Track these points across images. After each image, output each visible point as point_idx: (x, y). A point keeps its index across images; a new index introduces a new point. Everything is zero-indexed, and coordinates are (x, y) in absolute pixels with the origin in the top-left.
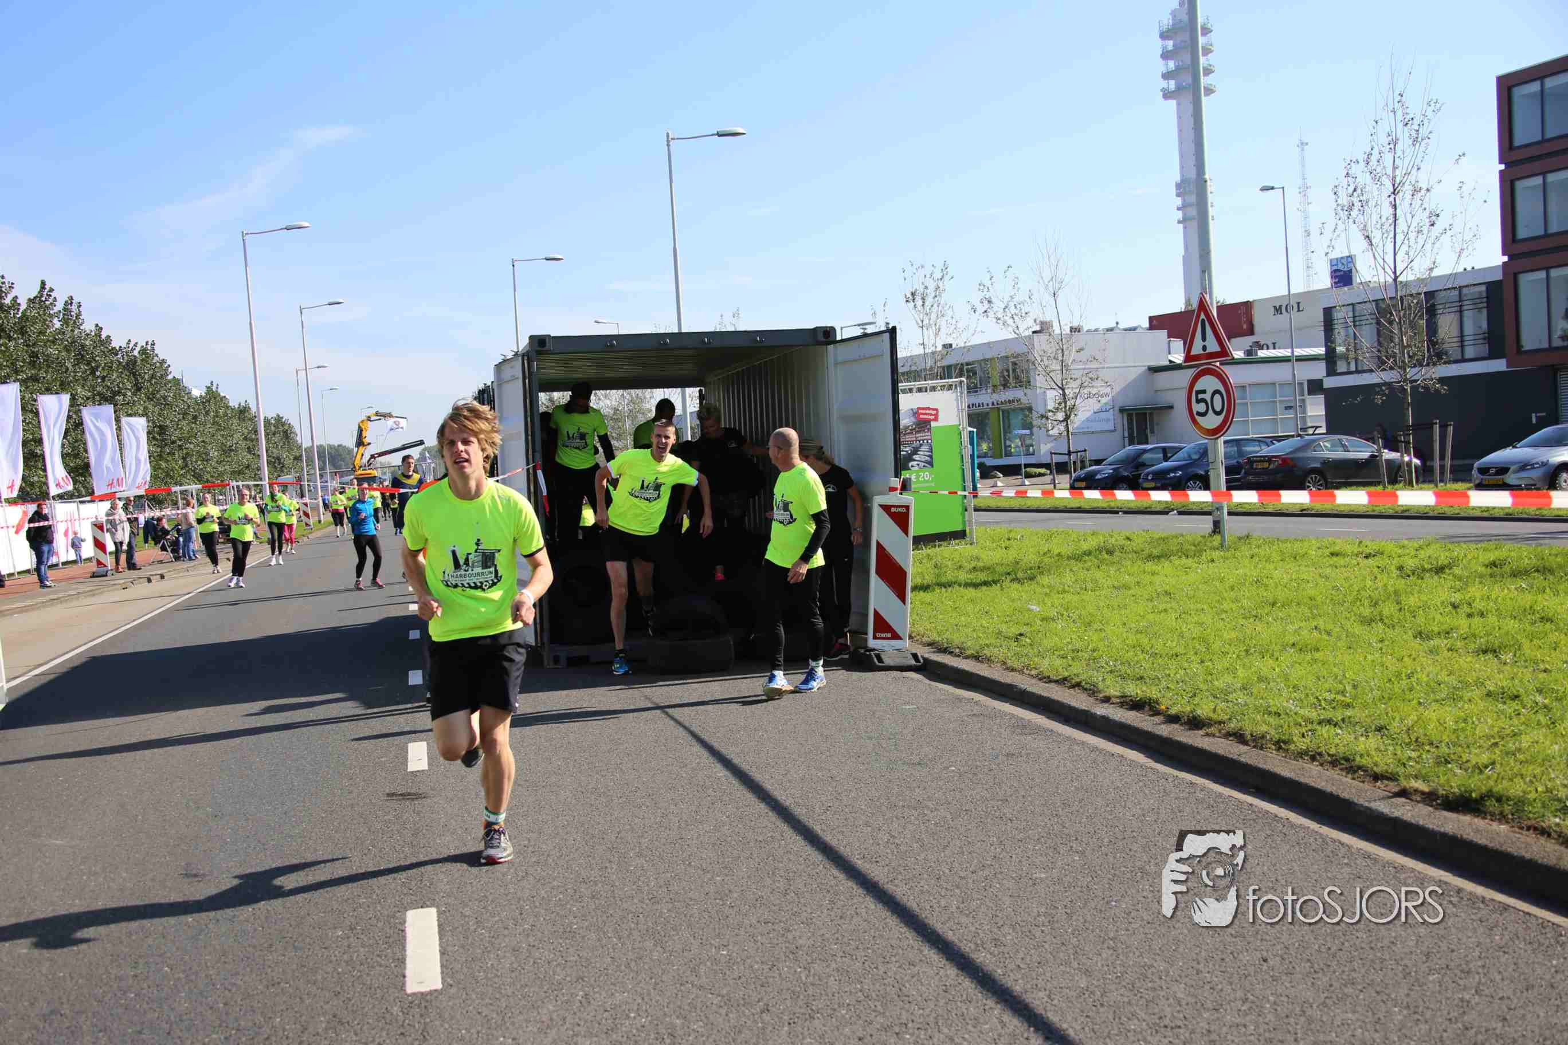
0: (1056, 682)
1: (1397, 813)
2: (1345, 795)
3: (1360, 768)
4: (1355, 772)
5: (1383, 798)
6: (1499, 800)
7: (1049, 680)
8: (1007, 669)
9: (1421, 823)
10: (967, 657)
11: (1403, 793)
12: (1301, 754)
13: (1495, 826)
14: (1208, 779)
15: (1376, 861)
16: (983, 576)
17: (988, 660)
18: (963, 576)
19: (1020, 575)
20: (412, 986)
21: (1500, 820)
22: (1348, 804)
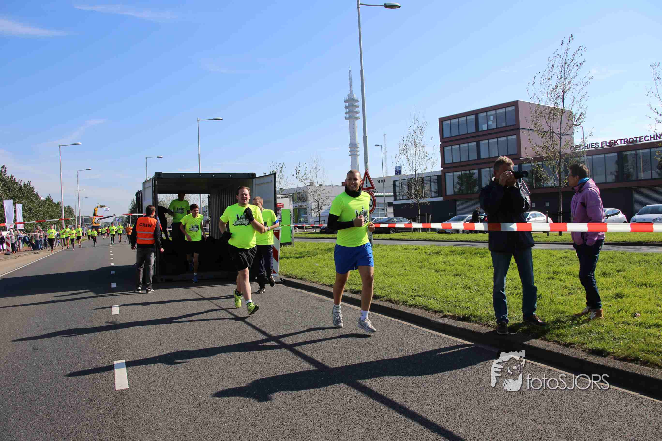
0: (329, 286)
1: (445, 322)
2: (427, 317)
3: (430, 309)
4: (429, 311)
5: (439, 318)
6: (474, 316)
7: (326, 285)
8: (312, 282)
9: (452, 325)
10: (298, 279)
11: (445, 316)
12: (411, 306)
13: (474, 324)
14: (382, 314)
15: (441, 337)
16: (298, 256)
17: (305, 279)
18: (292, 255)
19: (310, 255)
20: (117, 388)
21: (475, 323)
22: (429, 320)
